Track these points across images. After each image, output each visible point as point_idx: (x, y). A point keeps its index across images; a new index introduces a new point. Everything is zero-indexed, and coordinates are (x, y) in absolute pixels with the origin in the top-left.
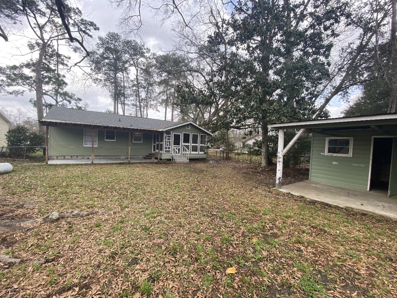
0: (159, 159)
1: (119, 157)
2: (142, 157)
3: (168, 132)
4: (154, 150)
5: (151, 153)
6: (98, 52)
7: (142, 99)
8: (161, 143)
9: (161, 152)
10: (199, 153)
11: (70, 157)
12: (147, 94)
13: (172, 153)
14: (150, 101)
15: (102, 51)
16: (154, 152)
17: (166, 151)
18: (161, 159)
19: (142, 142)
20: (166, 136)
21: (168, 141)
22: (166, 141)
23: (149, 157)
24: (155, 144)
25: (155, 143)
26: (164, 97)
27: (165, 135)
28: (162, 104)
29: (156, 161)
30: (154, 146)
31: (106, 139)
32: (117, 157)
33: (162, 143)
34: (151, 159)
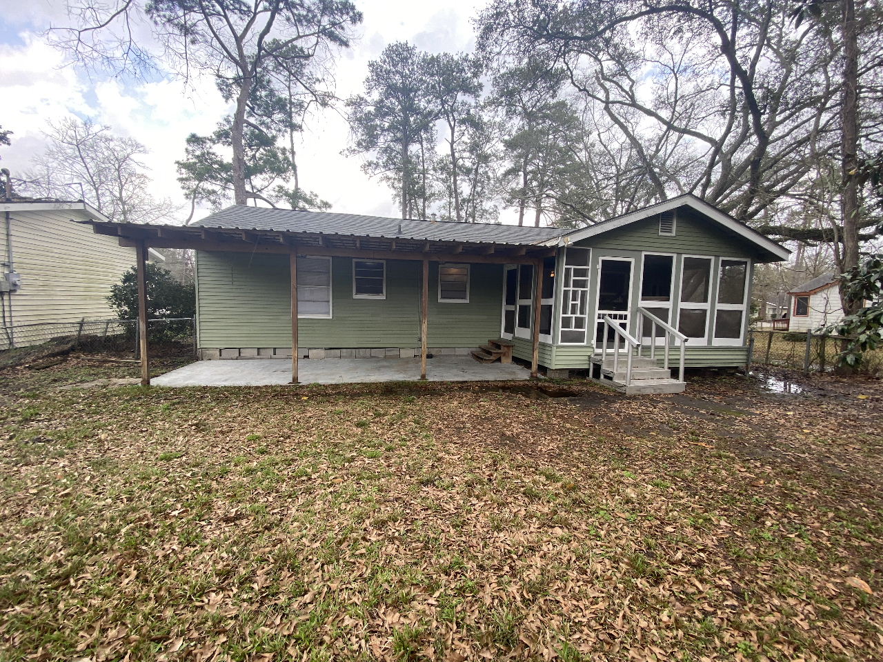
0: (534, 367)
1: (395, 352)
2: (465, 352)
3: (577, 253)
4: (510, 329)
5: (494, 338)
6: (369, 99)
7: (464, 201)
8: (544, 302)
9: (542, 338)
10: (710, 341)
11: (255, 351)
12: (474, 187)
13: (594, 342)
14: (481, 201)
15: (376, 95)
16: (509, 337)
17: (566, 337)
18: (543, 369)
19: (467, 301)
20: (568, 270)
21: (575, 293)
22: (566, 293)
23: (490, 353)
24: (511, 308)
25: (511, 301)
26: (519, 183)
27: (565, 267)
28: (512, 203)
29: (522, 375)
30: (510, 315)
31: (359, 291)
32: (389, 354)
33: (551, 302)
34: (499, 360)
